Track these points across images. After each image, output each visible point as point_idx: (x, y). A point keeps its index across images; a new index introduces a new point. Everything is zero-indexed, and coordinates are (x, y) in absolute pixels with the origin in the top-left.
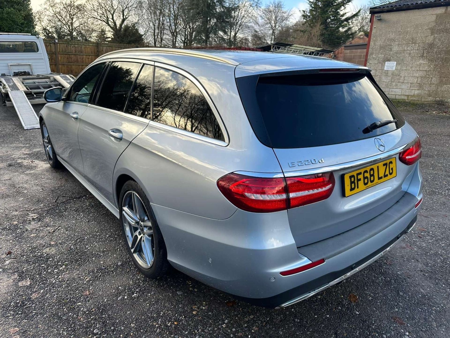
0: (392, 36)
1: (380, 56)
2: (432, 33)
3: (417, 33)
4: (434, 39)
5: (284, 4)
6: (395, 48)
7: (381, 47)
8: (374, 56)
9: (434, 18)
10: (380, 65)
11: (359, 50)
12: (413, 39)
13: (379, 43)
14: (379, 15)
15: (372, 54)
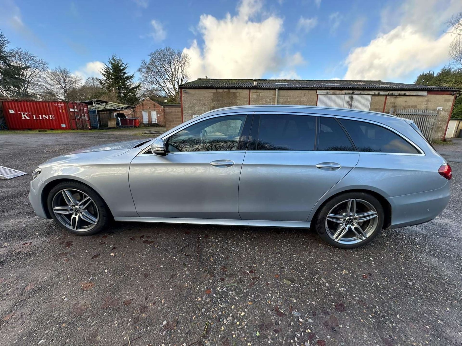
0: (194, 101)
1: (189, 111)
2: (213, 101)
3: (206, 101)
4: (214, 104)
5: (70, 71)
6: (197, 108)
7: (189, 107)
8: (186, 111)
9: (212, 94)
10: (191, 117)
11: (174, 108)
12: (204, 103)
13: (187, 105)
14: (185, 89)
15: (185, 110)
